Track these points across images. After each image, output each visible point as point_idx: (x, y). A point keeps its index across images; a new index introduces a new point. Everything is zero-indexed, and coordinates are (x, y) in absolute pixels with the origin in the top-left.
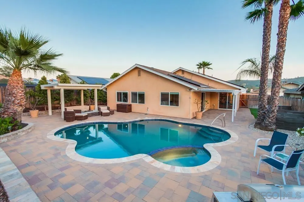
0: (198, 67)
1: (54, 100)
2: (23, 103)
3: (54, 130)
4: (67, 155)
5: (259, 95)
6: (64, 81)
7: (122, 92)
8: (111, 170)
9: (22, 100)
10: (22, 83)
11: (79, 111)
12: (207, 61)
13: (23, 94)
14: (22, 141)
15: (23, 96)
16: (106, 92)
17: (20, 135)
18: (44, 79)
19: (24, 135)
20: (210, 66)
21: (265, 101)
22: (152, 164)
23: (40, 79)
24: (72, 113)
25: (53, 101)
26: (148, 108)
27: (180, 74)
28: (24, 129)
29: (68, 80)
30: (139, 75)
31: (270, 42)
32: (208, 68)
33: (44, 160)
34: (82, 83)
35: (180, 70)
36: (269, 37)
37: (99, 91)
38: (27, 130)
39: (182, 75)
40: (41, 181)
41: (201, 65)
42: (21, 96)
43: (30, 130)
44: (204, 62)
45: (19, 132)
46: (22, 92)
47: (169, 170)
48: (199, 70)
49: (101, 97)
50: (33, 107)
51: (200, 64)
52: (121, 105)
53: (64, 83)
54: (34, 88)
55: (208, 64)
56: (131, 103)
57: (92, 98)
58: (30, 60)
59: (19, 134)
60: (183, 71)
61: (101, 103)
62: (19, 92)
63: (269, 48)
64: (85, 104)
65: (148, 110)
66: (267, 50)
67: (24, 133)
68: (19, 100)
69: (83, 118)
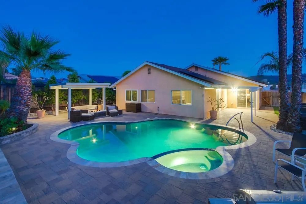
0: (214, 62)
1: (62, 100)
2: (29, 103)
3: (58, 131)
4: (68, 158)
5: (279, 92)
6: (73, 80)
7: (131, 90)
8: (110, 175)
9: (29, 100)
10: (30, 83)
11: (86, 111)
12: (223, 56)
13: (30, 94)
14: (25, 143)
15: (30, 95)
16: (115, 91)
17: (24, 136)
18: (53, 78)
19: (27, 136)
20: (227, 62)
21: (286, 98)
22: (155, 169)
23: (49, 78)
24: (78, 113)
25: (60, 101)
26: (158, 107)
27: (193, 70)
28: (29, 129)
29: (77, 79)
30: (149, 72)
31: (286, 34)
32: (225, 64)
33: (43, 162)
34: (91, 82)
35: (193, 66)
36: (284, 30)
37: (109, 90)
38: (31, 131)
39: (196, 72)
40: (37, 184)
41: (217, 61)
42: (28, 96)
43: (34, 131)
44: (220, 57)
45: (23, 133)
46: (29, 91)
47: (173, 176)
48: (214, 66)
49: (110, 96)
50: (40, 107)
51: (216, 59)
52: (130, 104)
53: (73, 82)
54: (42, 88)
55: (225, 60)
56: (140, 102)
57: (100, 97)
58: (39, 60)
59: (22, 135)
60: (197, 68)
61: (110, 103)
62: (26, 92)
63: (286, 41)
64: (93, 103)
65: (158, 109)
66: (284, 43)
67: (28, 134)
68: (26, 100)
69: (90, 119)
